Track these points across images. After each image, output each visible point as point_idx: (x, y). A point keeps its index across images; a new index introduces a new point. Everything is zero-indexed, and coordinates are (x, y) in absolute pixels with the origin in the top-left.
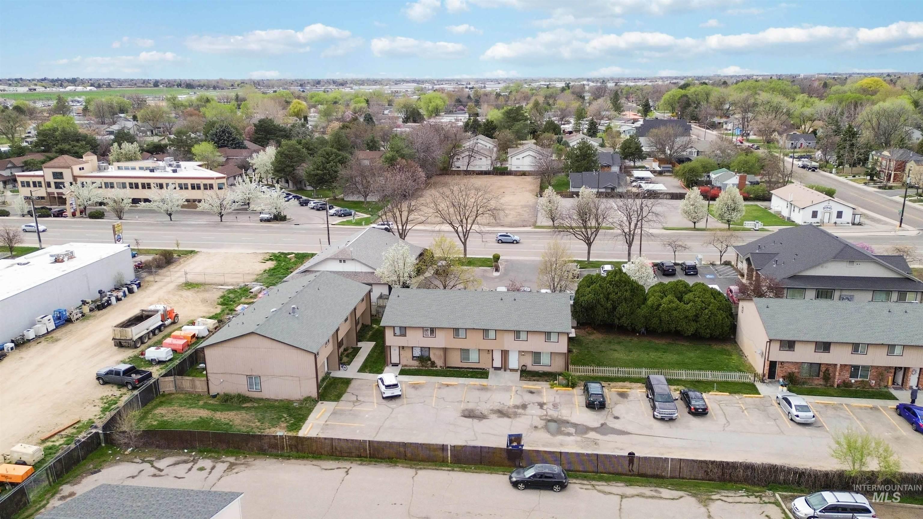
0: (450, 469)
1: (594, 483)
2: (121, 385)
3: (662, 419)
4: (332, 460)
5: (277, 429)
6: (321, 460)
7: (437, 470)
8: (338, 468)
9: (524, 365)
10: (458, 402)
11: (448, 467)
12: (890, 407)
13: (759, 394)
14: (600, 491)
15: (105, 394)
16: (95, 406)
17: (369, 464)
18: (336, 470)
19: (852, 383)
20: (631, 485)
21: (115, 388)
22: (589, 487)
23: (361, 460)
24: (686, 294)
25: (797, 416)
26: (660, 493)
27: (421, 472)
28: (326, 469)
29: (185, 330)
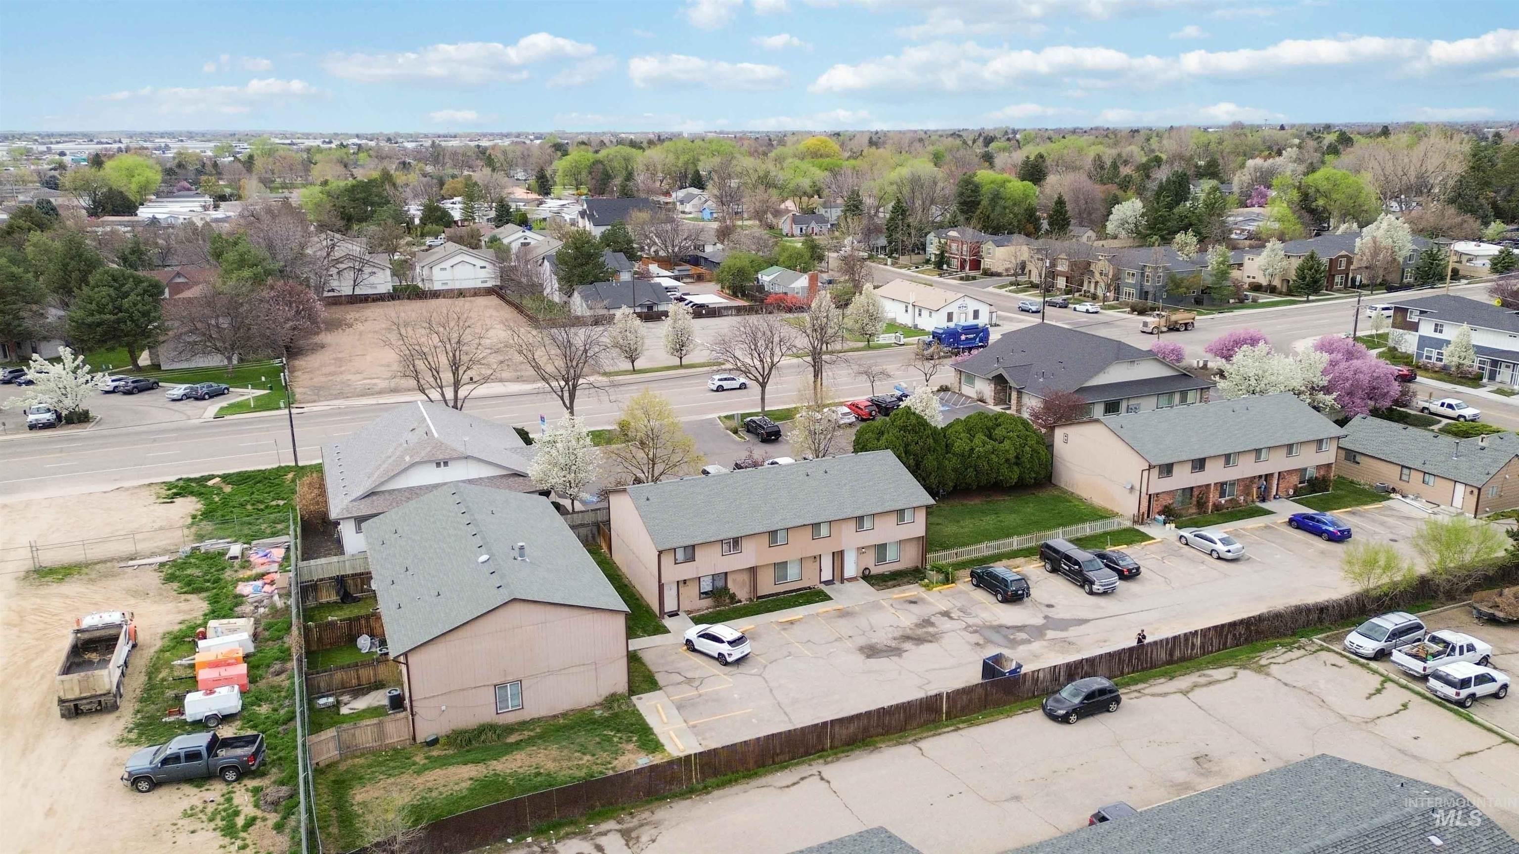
0: (952, 728)
1: (1133, 688)
2: (199, 779)
3: (1105, 593)
4: (777, 771)
5: (628, 756)
6: (760, 776)
7: (940, 734)
8: (802, 779)
9: (866, 569)
10: (836, 640)
11: (947, 726)
12: (1279, 521)
13: (1153, 539)
14: (1153, 695)
15: (186, 804)
16: (193, 832)
17: (838, 759)
18: (802, 783)
19: (1223, 505)
20: (1174, 678)
21: (188, 789)
22: (1136, 694)
23: (820, 757)
24: (994, 430)
25: (1229, 551)
26: (1211, 676)
27: (925, 744)
28: (788, 787)
29: (208, 649)
